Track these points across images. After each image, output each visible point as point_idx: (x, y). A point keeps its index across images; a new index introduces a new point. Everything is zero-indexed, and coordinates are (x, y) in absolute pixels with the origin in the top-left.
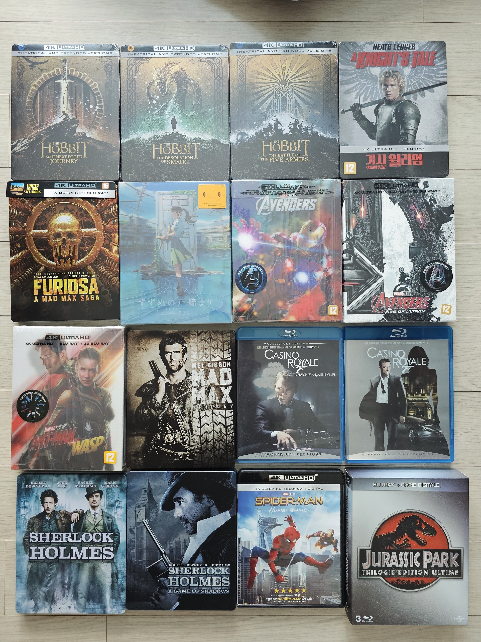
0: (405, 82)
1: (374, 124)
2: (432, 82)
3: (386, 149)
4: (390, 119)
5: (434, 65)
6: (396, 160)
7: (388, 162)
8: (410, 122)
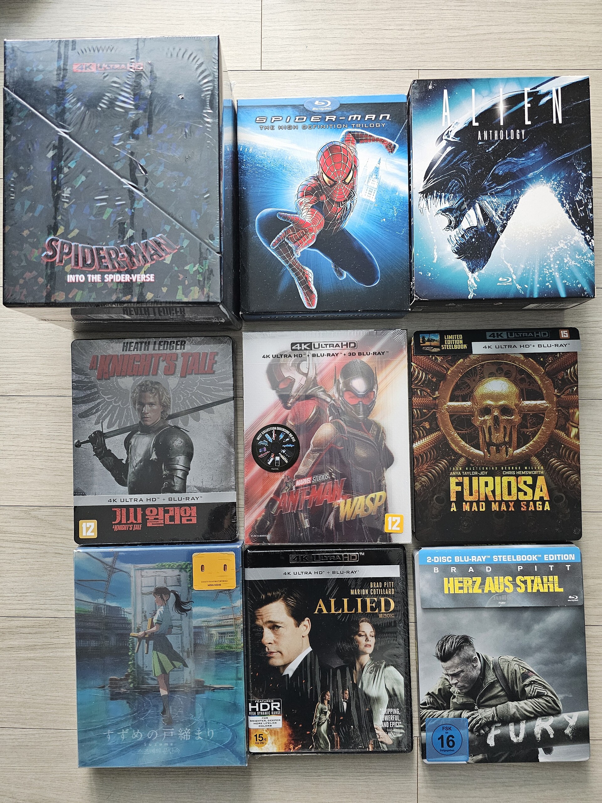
0: (170, 399)
1: (124, 462)
2: (210, 398)
3: (141, 500)
4: (147, 454)
5: (214, 373)
6: (157, 517)
7: (145, 520)
8: (178, 458)
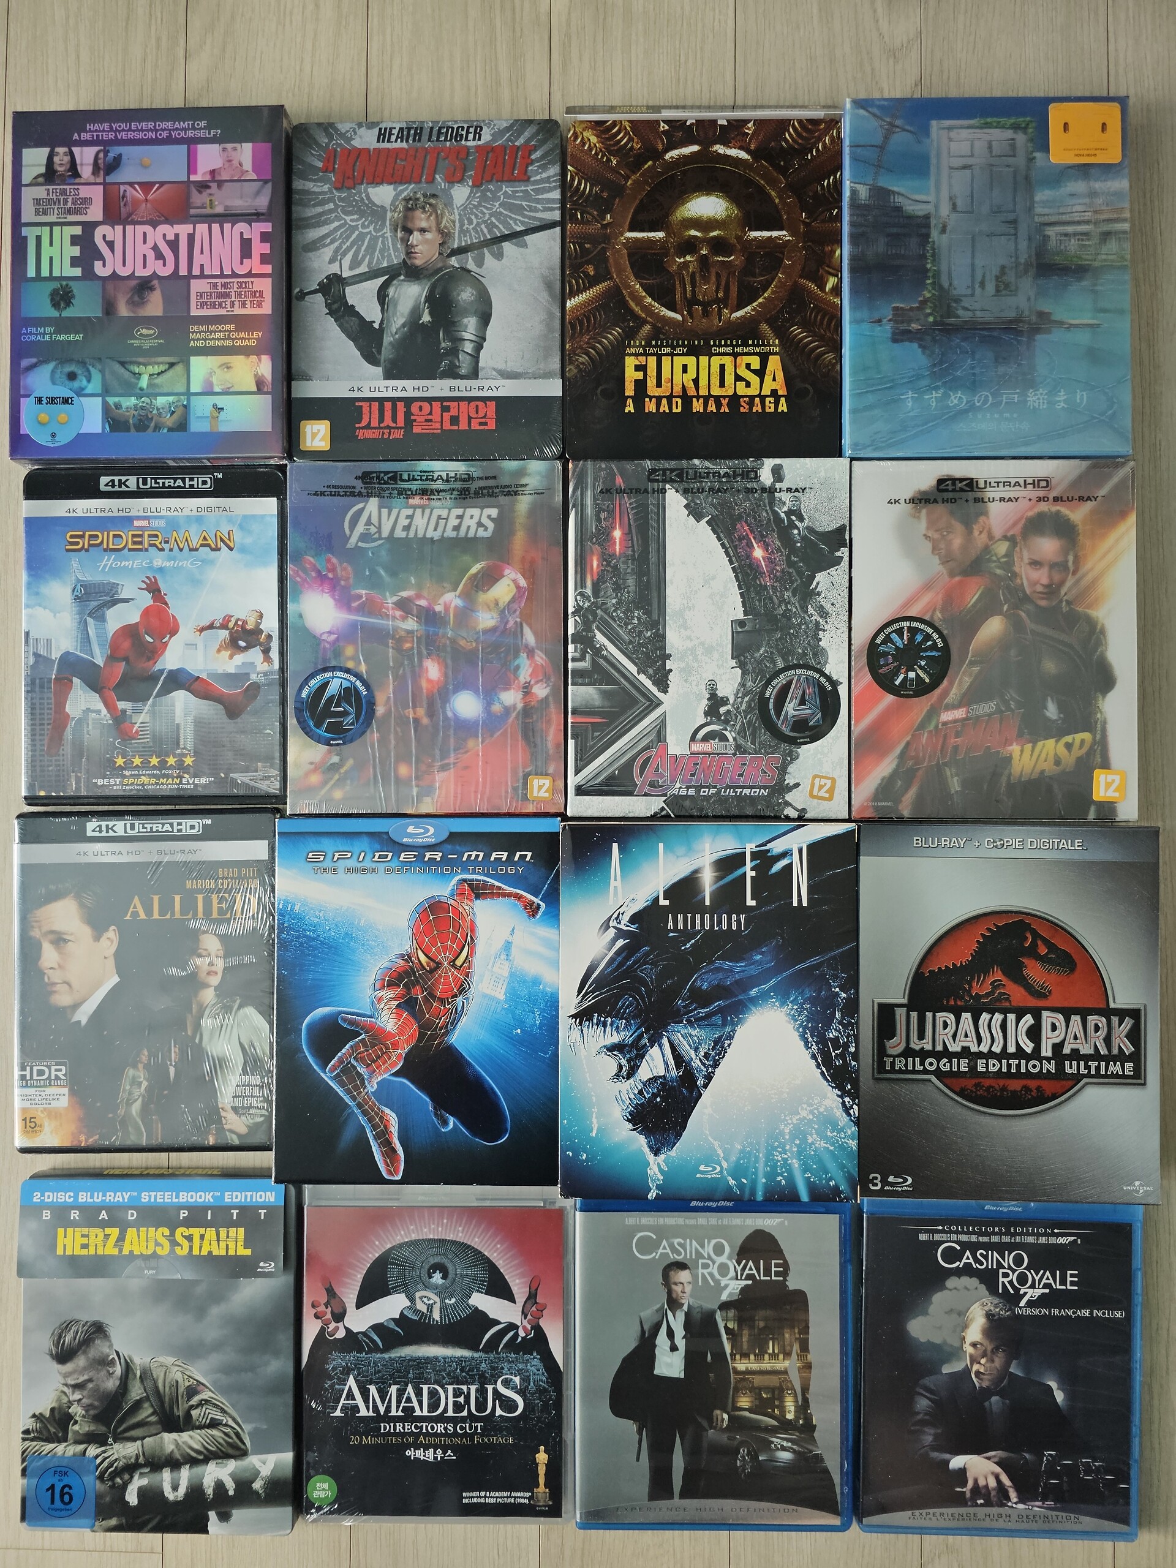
0: (454, 222)
1: (376, 326)
2: (522, 223)
3: (404, 389)
4: (416, 313)
5: (528, 179)
6: (430, 417)
7: (409, 422)
8: (465, 320)
